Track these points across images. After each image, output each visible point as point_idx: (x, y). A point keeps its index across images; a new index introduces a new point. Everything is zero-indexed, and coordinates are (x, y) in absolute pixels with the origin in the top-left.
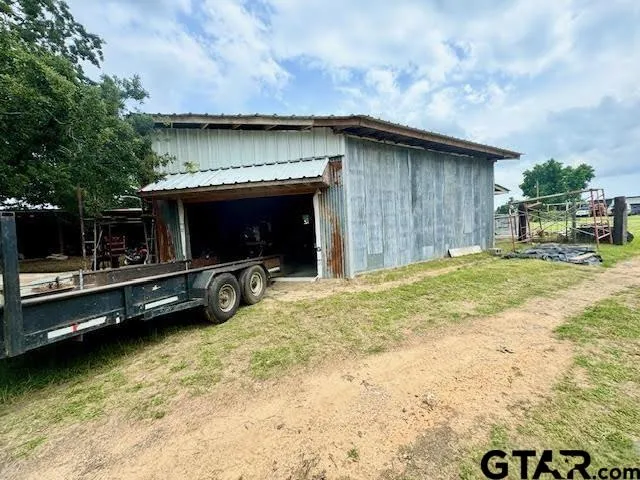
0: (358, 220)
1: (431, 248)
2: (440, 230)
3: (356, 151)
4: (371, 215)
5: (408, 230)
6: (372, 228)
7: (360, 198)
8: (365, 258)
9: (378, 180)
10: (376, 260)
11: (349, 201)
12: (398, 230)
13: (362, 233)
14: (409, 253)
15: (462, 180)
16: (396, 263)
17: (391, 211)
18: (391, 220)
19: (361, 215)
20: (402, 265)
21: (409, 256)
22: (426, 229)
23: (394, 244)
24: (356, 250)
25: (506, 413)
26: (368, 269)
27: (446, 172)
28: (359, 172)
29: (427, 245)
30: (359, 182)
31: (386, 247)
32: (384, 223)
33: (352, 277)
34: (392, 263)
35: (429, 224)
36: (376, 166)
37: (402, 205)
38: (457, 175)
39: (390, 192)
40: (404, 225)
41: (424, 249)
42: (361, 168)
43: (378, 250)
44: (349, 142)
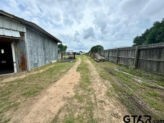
0: (30, 53)
1: (48, 61)
2: (49, 57)
3: (29, 32)
4: (34, 52)
5: (43, 57)
6: (34, 56)
7: (31, 46)
8: (33, 64)
9: (35, 42)
10: (36, 65)
11: (27, 47)
12: (41, 57)
13: (32, 57)
14: (43, 62)
15: (53, 46)
16: (41, 65)
17: (39, 51)
18: (39, 54)
19: (31, 52)
20: (42, 66)
21: (43, 63)
22: (47, 56)
23: (40, 60)
24: (30, 62)
25: (79, 80)
26: (34, 67)
27: (50, 43)
28: (30, 39)
29: (47, 60)
30: (30, 42)
31: (38, 61)
32: (37, 54)
33: (30, 70)
34: (40, 65)
35: (47, 55)
36: (35, 38)
37: (42, 50)
38: (52, 44)
39: (38, 46)
40: (42, 55)
41: (47, 61)
42: (31, 38)
43: (36, 62)
44: (27, 29)
